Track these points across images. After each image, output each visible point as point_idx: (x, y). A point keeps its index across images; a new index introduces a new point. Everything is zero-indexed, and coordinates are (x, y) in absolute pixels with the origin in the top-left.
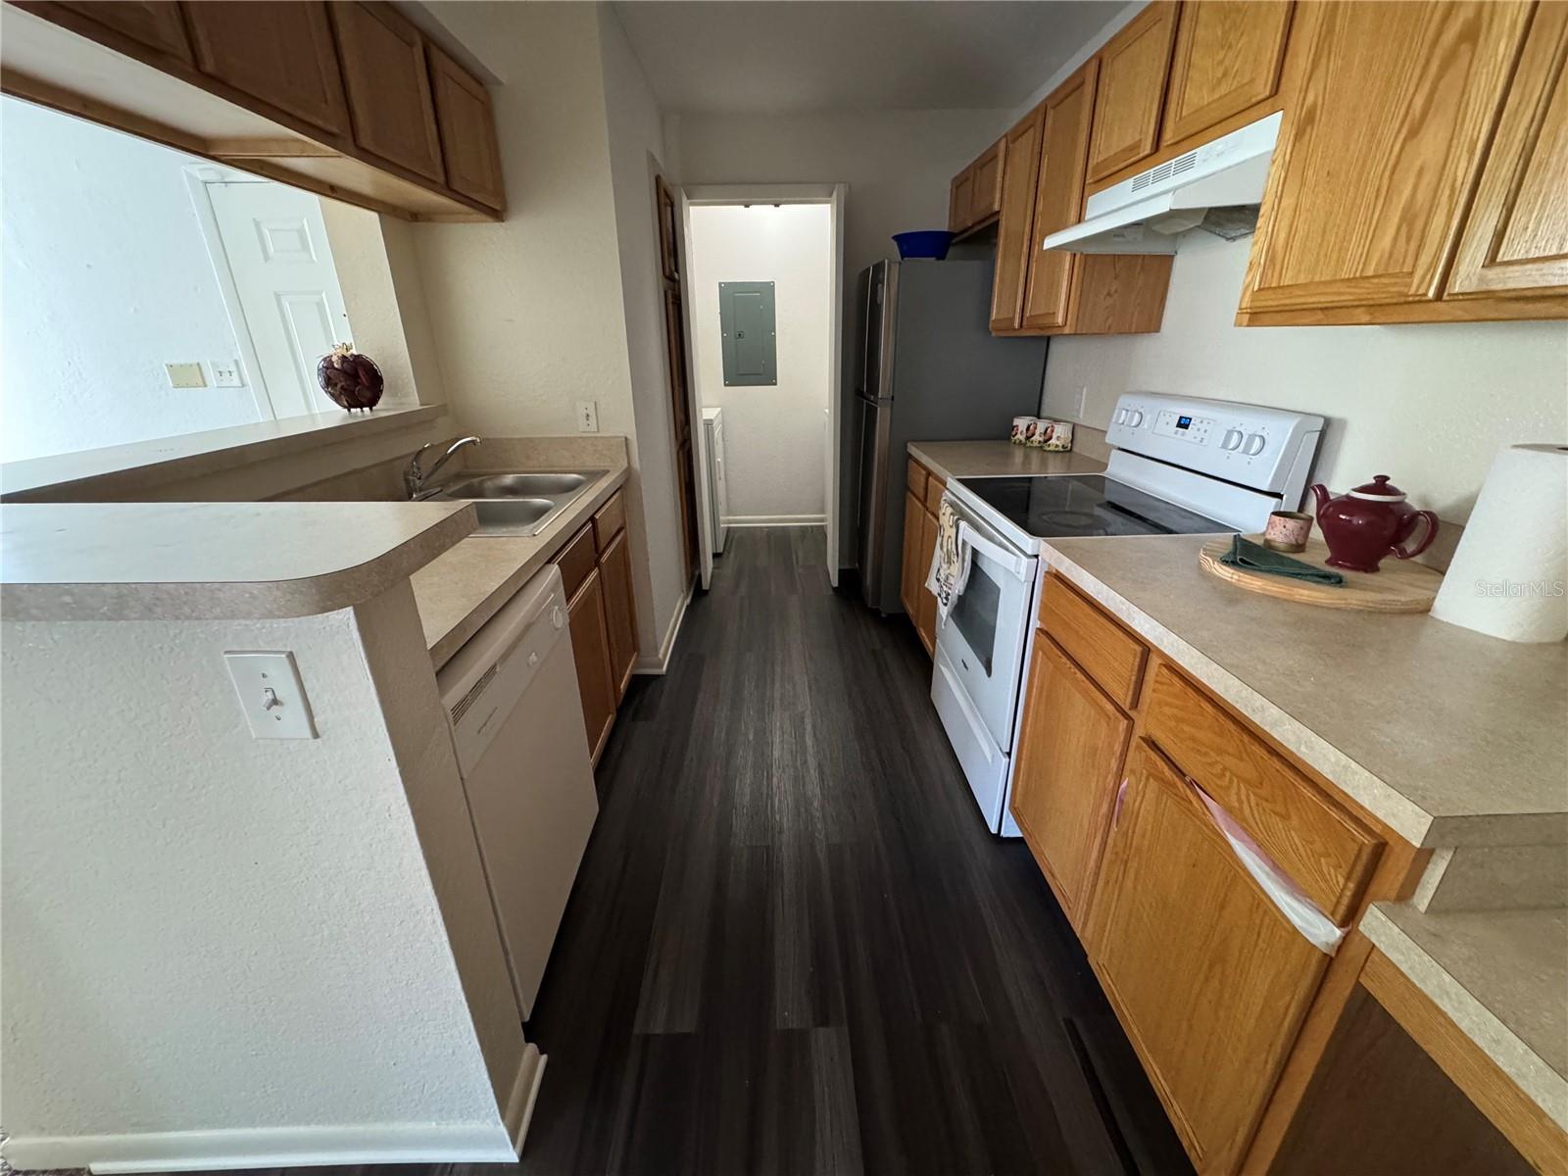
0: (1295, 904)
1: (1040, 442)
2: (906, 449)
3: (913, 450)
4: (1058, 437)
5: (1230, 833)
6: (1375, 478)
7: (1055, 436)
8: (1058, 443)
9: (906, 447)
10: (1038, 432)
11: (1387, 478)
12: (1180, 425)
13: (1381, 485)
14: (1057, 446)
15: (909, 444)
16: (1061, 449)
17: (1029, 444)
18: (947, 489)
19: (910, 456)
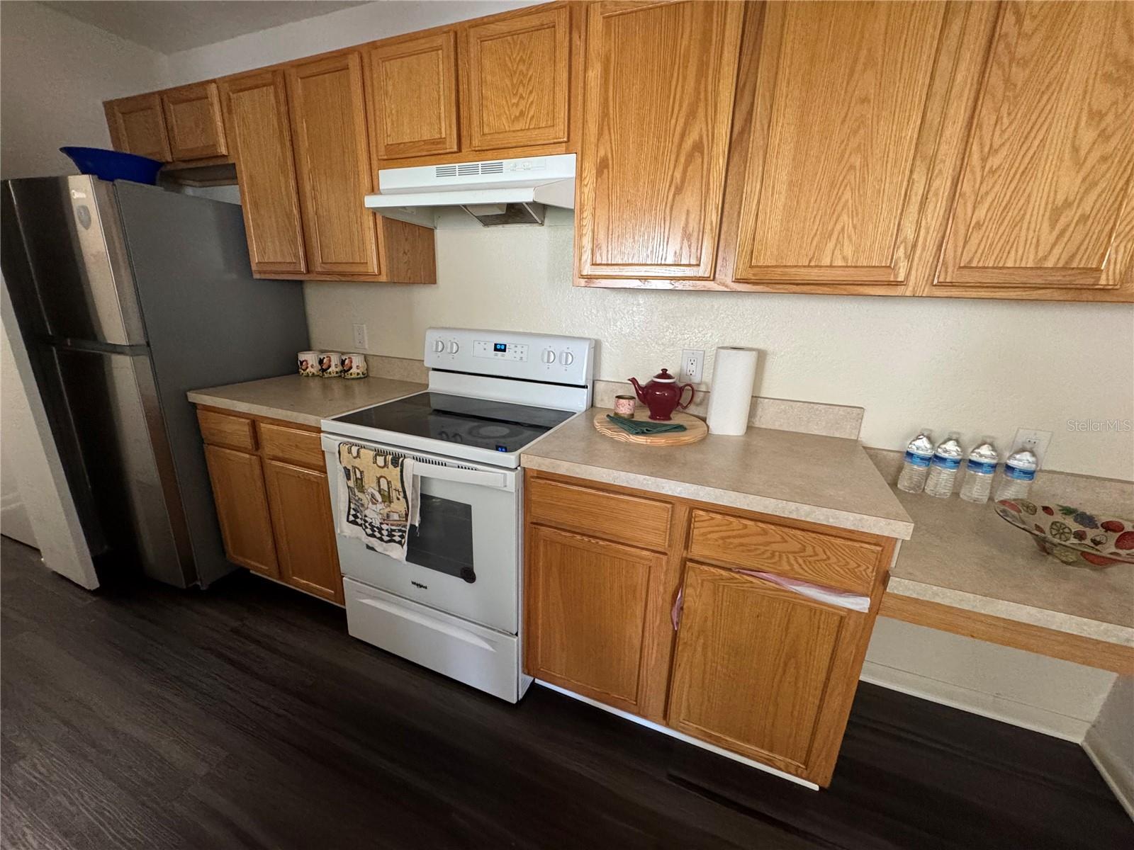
0: (846, 599)
1: (337, 372)
2: (187, 399)
3: (194, 397)
4: (357, 366)
5: (795, 585)
6: (662, 370)
7: (354, 365)
8: (358, 371)
9: (186, 396)
10: (333, 364)
11: (667, 370)
12: (496, 349)
13: (664, 374)
14: (358, 374)
15: (188, 393)
16: (362, 376)
17: (326, 375)
18: (323, 432)
19: (194, 405)
